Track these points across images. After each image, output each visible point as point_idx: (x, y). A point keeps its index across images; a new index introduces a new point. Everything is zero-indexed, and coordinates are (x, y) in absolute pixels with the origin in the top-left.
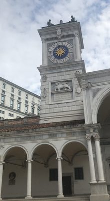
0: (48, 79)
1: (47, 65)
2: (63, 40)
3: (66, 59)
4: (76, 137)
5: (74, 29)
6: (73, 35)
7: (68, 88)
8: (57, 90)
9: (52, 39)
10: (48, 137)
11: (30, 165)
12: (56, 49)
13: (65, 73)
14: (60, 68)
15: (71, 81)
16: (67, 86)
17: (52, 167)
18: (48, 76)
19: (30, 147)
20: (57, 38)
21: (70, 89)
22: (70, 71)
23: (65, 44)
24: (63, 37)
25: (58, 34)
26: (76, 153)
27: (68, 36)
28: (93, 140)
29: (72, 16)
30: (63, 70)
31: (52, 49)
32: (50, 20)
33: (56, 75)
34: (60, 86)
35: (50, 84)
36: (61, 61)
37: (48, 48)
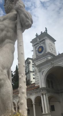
1: (36, 58)
3: (43, 53)
5: (44, 36)
6: (44, 40)
9: (36, 44)
12: (38, 49)
14: (40, 58)
18: (36, 63)
20: (38, 43)
23: (42, 45)
24: (40, 42)
27: (42, 41)
28: (43, 95)
30: (42, 59)
31: (37, 49)
32: (37, 33)
33: (39, 62)
36: (41, 54)
37: (36, 49)
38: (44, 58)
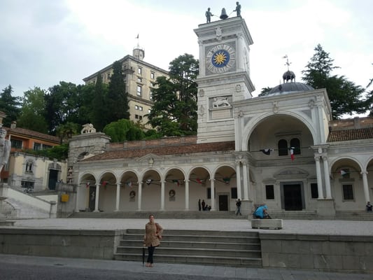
0: (206, 93)
1: (204, 75)
2: (223, 42)
3: (226, 68)
4: (227, 162)
6: (235, 36)
7: (227, 105)
8: (216, 106)
9: (210, 41)
10: (201, 161)
11: (187, 184)
12: (215, 54)
13: (224, 87)
14: (219, 80)
15: (231, 96)
16: (226, 102)
17: (208, 187)
18: (205, 89)
19: (187, 169)
20: (216, 40)
21: (229, 105)
22: (230, 84)
23: (226, 48)
24: (223, 38)
25: (217, 35)
26: (226, 175)
27: (229, 37)
28: (241, 165)
29: (237, 3)
30: (222, 82)
31: (210, 55)
32: (209, 9)
33: (214, 88)
34: (219, 102)
35: (208, 99)
36: (221, 70)
37: (206, 53)
38: (229, 82)
